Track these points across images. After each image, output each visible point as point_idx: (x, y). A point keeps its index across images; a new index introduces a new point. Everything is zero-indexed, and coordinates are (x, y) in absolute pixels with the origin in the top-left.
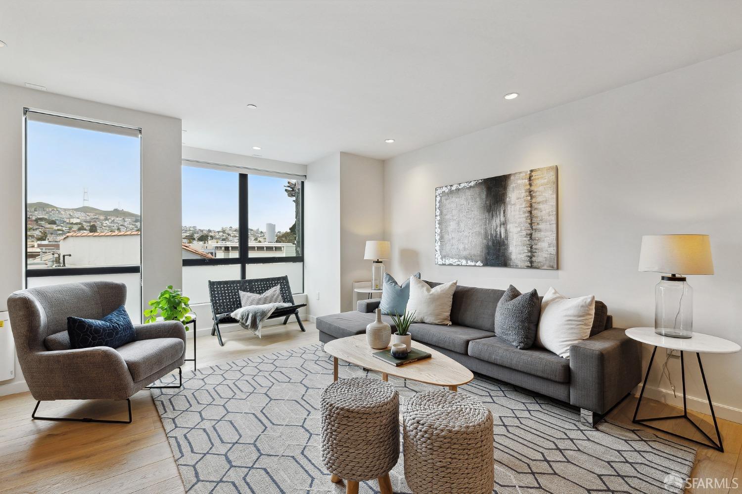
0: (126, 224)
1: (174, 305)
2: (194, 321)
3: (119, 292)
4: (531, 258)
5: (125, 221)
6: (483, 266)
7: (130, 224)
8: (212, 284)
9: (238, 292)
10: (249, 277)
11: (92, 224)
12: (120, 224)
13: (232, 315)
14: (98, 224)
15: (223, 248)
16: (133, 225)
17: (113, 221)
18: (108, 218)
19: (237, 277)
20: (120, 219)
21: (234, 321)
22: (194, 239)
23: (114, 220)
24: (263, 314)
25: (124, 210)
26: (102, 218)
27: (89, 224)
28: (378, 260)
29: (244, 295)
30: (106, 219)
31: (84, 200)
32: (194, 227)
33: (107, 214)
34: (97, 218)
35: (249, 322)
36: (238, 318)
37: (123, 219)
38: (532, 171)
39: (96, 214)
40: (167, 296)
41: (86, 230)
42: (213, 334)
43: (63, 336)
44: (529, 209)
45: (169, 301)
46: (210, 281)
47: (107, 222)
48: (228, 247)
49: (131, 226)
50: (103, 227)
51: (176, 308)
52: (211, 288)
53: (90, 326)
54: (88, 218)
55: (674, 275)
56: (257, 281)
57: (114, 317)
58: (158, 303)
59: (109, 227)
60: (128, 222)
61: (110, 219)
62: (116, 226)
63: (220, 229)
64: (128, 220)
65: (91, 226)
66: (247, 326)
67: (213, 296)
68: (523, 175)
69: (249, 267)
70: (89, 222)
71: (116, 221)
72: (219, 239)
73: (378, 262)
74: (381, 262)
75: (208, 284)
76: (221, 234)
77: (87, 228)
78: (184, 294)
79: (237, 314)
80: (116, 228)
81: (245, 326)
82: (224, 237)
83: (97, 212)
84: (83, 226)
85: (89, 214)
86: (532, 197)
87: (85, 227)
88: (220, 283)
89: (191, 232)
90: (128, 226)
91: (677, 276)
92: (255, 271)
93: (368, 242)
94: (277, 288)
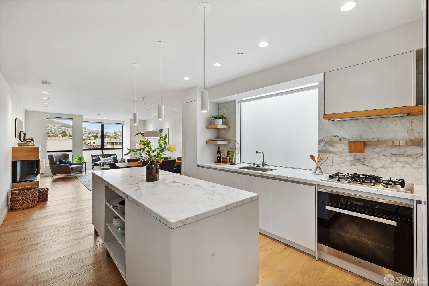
0: (56, 128)
1: (81, 159)
2: (85, 163)
3: (67, 156)
5: (55, 126)
7: (58, 128)
9: (99, 158)
10: (104, 154)
12: (52, 128)
13: (97, 163)
15: (111, 143)
16: (60, 129)
19: (101, 153)
20: (52, 125)
21: (97, 165)
22: (97, 137)
23: (48, 126)
24: (106, 163)
29: (101, 158)
32: (97, 130)
35: (101, 165)
36: (98, 164)
37: (54, 125)
40: (79, 157)
42: (92, 169)
43: (58, 163)
45: (79, 158)
48: (113, 143)
49: (59, 129)
52: (92, 156)
53: (63, 161)
56: (106, 155)
57: (67, 160)
58: (77, 158)
62: (50, 129)
63: (113, 132)
64: (57, 126)
66: (101, 166)
67: (92, 158)
69: (104, 150)
72: (112, 137)
75: (91, 155)
76: (114, 134)
78: (83, 156)
79: (98, 163)
81: (100, 166)
82: (115, 136)
88: (95, 155)
89: (96, 133)
91: (172, 152)
92: (106, 152)
93: (137, 144)
94: (112, 157)
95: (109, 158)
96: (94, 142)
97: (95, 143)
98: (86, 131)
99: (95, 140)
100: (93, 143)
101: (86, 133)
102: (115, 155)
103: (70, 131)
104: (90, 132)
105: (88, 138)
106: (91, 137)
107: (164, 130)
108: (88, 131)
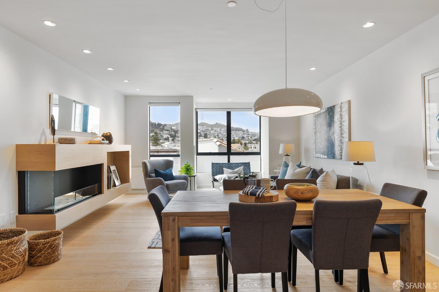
0: (221, 132)
2: (195, 176)
4: (341, 153)
6: (327, 158)
8: (213, 164)
9: (223, 169)
10: (231, 161)
11: (205, 132)
12: (219, 133)
14: (208, 133)
17: (215, 131)
18: (213, 129)
19: (226, 161)
20: (219, 129)
25: (221, 123)
26: (210, 129)
27: (204, 133)
28: (287, 154)
30: (212, 130)
31: (202, 119)
33: (212, 126)
34: (207, 129)
35: (222, 181)
37: (220, 129)
38: (341, 103)
39: (208, 126)
41: (202, 136)
44: (340, 125)
46: (212, 163)
47: (212, 131)
50: (211, 135)
51: (188, 170)
54: (203, 129)
55: (358, 162)
57: (168, 171)
59: (214, 134)
60: (223, 131)
61: (214, 129)
65: (204, 134)
67: (213, 169)
68: (339, 105)
69: (231, 157)
70: (204, 132)
71: (216, 130)
73: (287, 155)
74: (289, 155)
77: (203, 135)
80: (217, 134)
83: (207, 125)
84: (201, 134)
85: (204, 127)
86: (341, 118)
87: (202, 134)
88: (217, 164)
90: (223, 133)
91: (360, 162)
92: (234, 159)
93: (281, 144)
94: (242, 167)
95: (236, 170)
96: (255, 146)
97: (255, 148)
98: (249, 134)
99: (256, 145)
100: (254, 148)
101: (248, 137)
102: (247, 165)
103: (234, 135)
104: (253, 135)
105: (250, 142)
106: (254, 141)
107: (339, 106)
108: (250, 134)
